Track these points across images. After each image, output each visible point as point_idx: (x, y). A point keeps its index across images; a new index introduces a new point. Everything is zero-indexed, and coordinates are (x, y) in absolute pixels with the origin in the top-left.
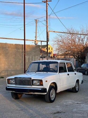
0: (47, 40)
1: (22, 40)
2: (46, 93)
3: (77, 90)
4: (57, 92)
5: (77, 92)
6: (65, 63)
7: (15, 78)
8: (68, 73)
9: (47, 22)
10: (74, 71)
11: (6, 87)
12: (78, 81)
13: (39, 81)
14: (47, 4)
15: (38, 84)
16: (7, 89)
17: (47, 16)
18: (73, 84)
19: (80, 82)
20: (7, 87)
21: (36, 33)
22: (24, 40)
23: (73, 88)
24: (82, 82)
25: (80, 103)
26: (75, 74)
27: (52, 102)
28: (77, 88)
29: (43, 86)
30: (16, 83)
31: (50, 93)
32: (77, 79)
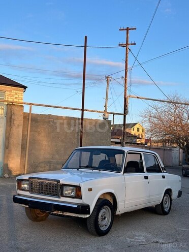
0: (124, 113)
1: (78, 109)
2: (88, 216)
3: (166, 210)
4: (117, 213)
5: (165, 213)
6: (142, 153)
7: (30, 178)
8: (146, 174)
9: (126, 80)
10: (160, 171)
11: (14, 196)
12: (168, 192)
13: (74, 188)
14: (128, 50)
15: (72, 194)
16: (16, 200)
17: (126, 70)
18: (157, 198)
19: (175, 194)
20: (16, 196)
21: (106, 99)
22: (83, 110)
23: (157, 206)
24: (180, 194)
25: (163, 242)
26: (164, 177)
27: (101, 234)
28: (166, 206)
29: (81, 199)
30: (31, 190)
31: (98, 215)
32: (166, 188)
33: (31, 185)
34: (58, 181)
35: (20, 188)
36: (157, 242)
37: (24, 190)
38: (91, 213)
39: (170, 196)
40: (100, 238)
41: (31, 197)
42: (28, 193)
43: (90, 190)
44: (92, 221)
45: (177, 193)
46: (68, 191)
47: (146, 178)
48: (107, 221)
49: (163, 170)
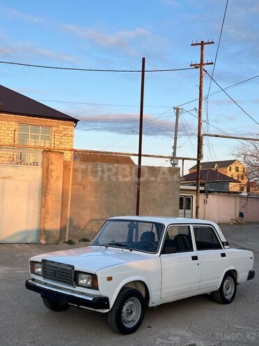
0: (198, 157)
1: (134, 155)
2: (107, 311)
3: (228, 297)
4: (151, 305)
7: (44, 261)
9: (200, 113)
11: (27, 281)
12: (231, 274)
13: (91, 276)
14: (204, 72)
15: (88, 284)
16: (30, 286)
17: (200, 99)
19: (242, 276)
20: (29, 281)
21: (175, 139)
22: (140, 155)
24: (251, 275)
25: (202, 344)
26: (223, 255)
28: (229, 293)
29: (98, 289)
30: (45, 275)
32: (227, 269)
33: (44, 268)
34: (73, 267)
35: (33, 271)
37: (37, 274)
38: (111, 307)
39: (235, 279)
40: (123, 337)
41: (46, 284)
42: (40, 279)
43: (110, 279)
44: (114, 314)
45: (247, 274)
46: (83, 279)
47: (195, 258)
48: (136, 315)
49: (223, 245)
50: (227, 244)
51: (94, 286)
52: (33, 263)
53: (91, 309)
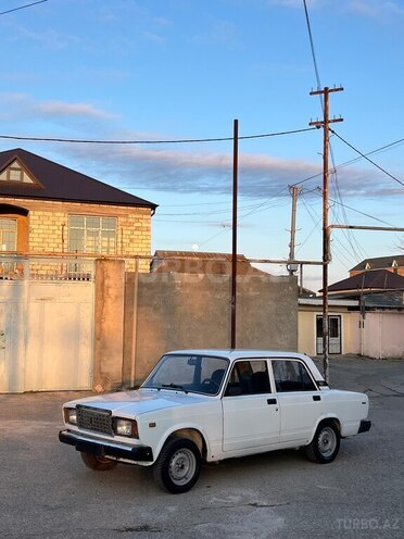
0: (324, 260)
2: (151, 463)
3: (327, 455)
4: (209, 459)
7: (78, 406)
9: (325, 193)
11: (61, 432)
13: (130, 423)
14: (329, 132)
15: (128, 432)
16: (64, 439)
17: (325, 173)
18: (306, 434)
19: (349, 427)
20: (63, 432)
23: (302, 448)
24: (365, 426)
25: (265, 503)
26: (317, 398)
27: (176, 490)
28: (328, 449)
29: (138, 438)
30: (80, 424)
31: (168, 461)
32: (323, 417)
33: (78, 415)
34: (110, 412)
35: (68, 420)
36: (255, 505)
37: (72, 423)
38: (155, 459)
39: (337, 431)
41: (82, 435)
42: (75, 428)
43: (153, 425)
44: (159, 467)
45: (357, 425)
46: (121, 426)
47: (272, 402)
48: (190, 470)
49: (318, 385)
50: (325, 384)
51: (134, 435)
52: (68, 410)
53: (133, 462)
